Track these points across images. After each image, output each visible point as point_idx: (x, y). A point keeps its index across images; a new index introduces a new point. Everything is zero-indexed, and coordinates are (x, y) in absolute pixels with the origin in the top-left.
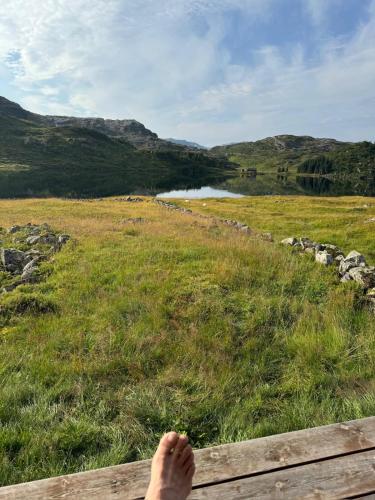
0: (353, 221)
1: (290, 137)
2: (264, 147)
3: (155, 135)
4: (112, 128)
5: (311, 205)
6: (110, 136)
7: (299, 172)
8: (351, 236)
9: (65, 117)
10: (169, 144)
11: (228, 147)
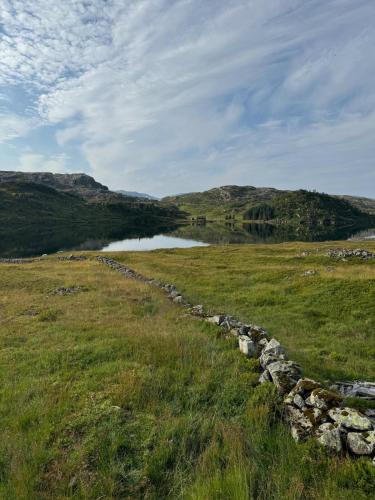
0: (291, 273)
1: (234, 187)
2: (212, 196)
3: (106, 188)
4: (62, 182)
5: (254, 255)
6: (58, 190)
7: (244, 219)
8: (289, 291)
9: (12, 172)
10: (120, 196)
11: (178, 197)
